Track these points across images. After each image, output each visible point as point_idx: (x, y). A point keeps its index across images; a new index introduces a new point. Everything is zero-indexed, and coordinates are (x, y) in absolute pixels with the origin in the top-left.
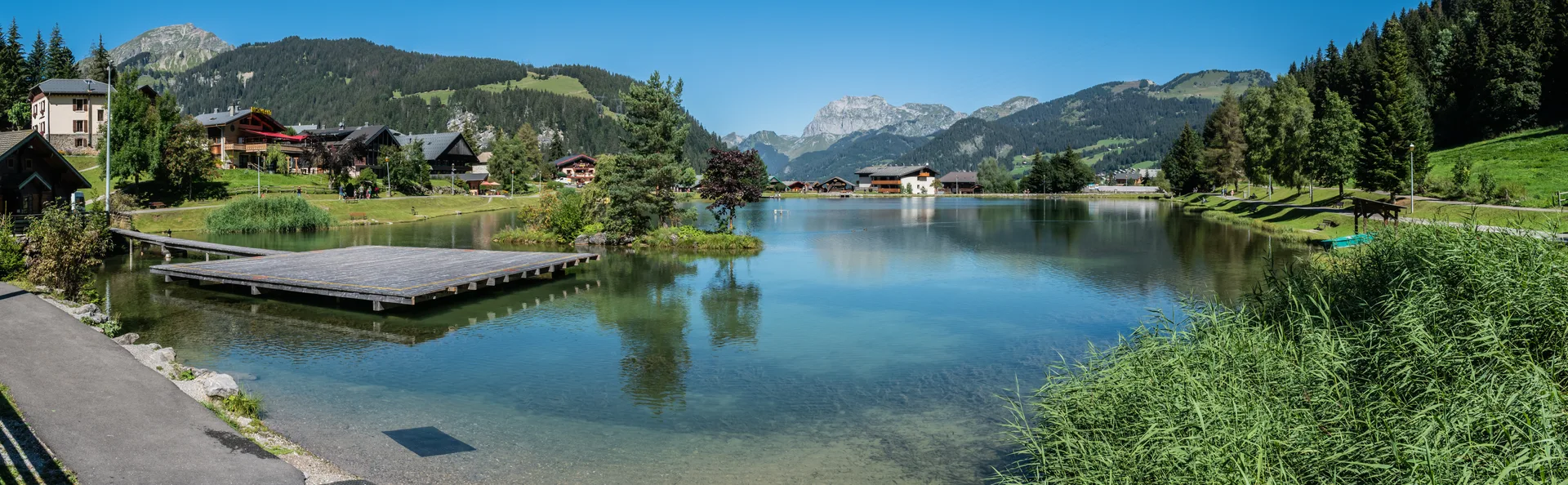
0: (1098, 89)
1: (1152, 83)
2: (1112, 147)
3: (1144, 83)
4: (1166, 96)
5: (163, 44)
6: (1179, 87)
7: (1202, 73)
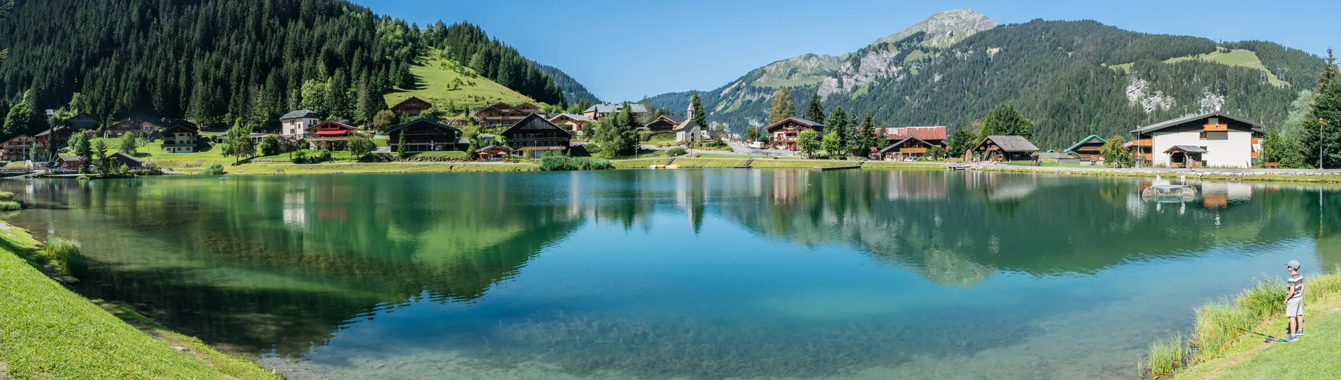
5: (946, 24)
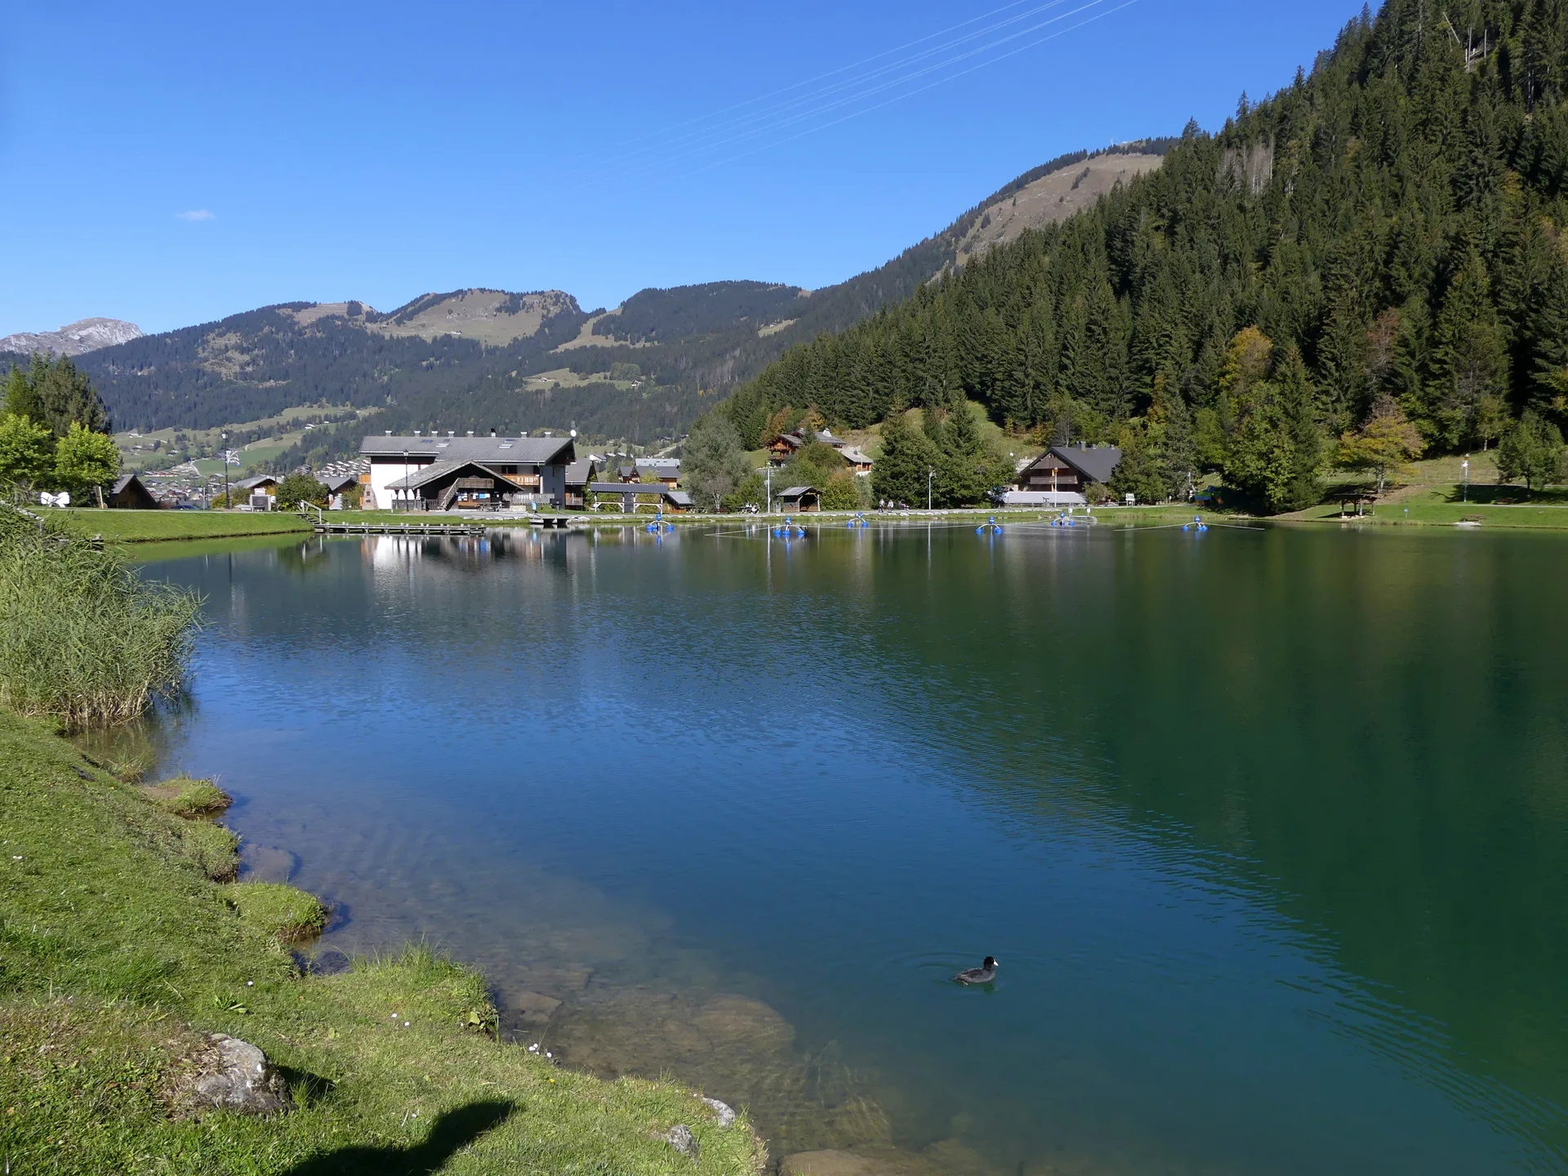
0: (268, 314)
1: (369, 309)
2: (310, 420)
3: (354, 307)
4: (403, 332)
6: (422, 318)
7: (460, 293)
